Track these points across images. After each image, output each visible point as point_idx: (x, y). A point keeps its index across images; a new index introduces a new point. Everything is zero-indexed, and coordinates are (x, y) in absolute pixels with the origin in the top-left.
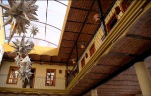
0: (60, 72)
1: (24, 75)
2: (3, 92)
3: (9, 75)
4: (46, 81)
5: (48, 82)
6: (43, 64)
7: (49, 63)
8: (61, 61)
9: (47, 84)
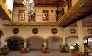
0: (52, 11)
1: (31, 12)
2: (17, 25)
3: (19, 15)
4: (43, 17)
5: (44, 19)
6: (40, 7)
7: (44, 6)
8: (53, 4)
9: (44, 20)
